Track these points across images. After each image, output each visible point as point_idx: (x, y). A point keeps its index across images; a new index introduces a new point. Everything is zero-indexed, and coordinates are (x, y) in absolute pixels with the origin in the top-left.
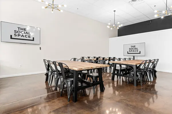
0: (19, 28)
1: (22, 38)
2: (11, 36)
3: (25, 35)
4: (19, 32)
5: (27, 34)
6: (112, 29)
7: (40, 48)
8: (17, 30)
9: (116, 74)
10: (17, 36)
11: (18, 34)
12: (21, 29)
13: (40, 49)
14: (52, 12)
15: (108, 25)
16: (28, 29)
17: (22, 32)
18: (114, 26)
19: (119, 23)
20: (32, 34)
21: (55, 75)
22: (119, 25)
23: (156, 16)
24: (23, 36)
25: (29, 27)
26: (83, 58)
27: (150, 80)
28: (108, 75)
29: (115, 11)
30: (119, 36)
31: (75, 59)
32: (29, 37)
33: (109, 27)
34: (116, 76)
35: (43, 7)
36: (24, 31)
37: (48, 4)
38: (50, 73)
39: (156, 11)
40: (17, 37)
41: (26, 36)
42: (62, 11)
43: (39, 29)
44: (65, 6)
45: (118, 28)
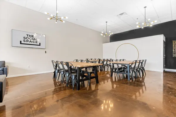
0: (27, 35)
1: (30, 43)
2: (21, 42)
3: (33, 40)
4: (27, 38)
5: (34, 40)
6: (104, 36)
7: (46, 51)
8: (26, 36)
9: (114, 72)
10: (26, 41)
11: (27, 40)
12: (29, 36)
13: (46, 53)
14: (56, 22)
15: (101, 33)
16: (35, 35)
17: (30, 39)
18: (106, 34)
19: (110, 32)
20: (38, 40)
21: (62, 72)
22: (110, 33)
23: (138, 27)
24: (31, 42)
25: (35, 34)
26: (87, 59)
27: (139, 76)
28: (106, 73)
29: (107, 22)
30: (110, 42)
31: (77, 60)
32: (36, 42)
33: (102, 35)
34: (114, 73)
35: (49, 19)
36: (32, 37)
37: (53, 16)
38: (57, 71)
39: (137, 23)
40: (26, 43)
41: (34, 42)
42: (64, 22)
43: (45, 36)
44: (67, 18)
45: (109, 36)
